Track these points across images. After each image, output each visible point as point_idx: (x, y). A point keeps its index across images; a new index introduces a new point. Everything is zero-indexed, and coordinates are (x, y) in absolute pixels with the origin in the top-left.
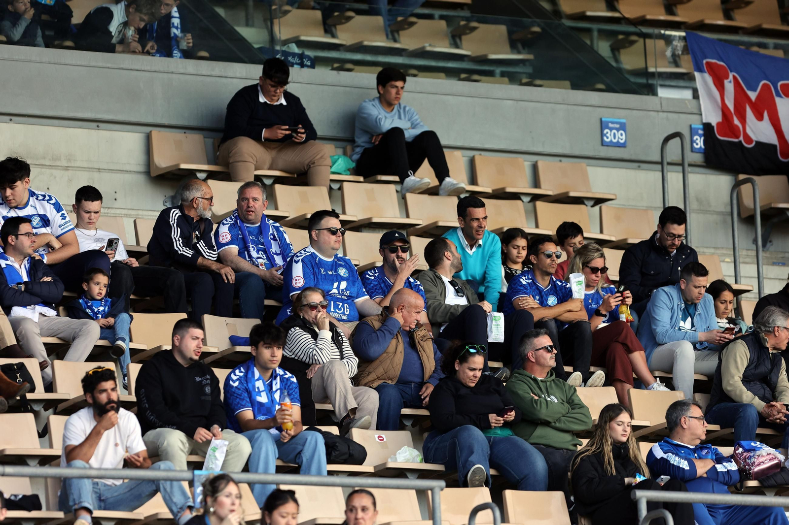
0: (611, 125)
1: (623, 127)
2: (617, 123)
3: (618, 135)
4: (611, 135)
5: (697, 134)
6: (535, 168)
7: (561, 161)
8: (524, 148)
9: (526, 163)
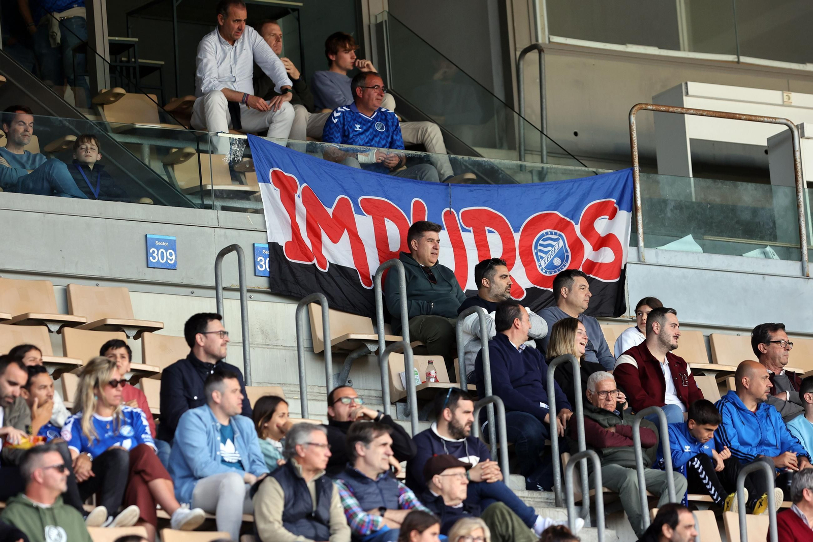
0: (158, 243)
1: (172, 245)
2: (165, 241)
3: (167, 254)
4: (158, 255)
5: (261, 254)
6: (66, 293)
7: (97, 285)
8: (53, 270)
9: (55, 287)
